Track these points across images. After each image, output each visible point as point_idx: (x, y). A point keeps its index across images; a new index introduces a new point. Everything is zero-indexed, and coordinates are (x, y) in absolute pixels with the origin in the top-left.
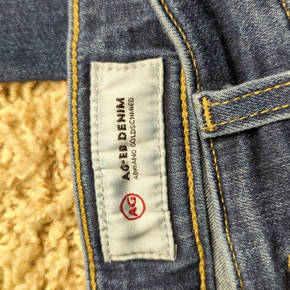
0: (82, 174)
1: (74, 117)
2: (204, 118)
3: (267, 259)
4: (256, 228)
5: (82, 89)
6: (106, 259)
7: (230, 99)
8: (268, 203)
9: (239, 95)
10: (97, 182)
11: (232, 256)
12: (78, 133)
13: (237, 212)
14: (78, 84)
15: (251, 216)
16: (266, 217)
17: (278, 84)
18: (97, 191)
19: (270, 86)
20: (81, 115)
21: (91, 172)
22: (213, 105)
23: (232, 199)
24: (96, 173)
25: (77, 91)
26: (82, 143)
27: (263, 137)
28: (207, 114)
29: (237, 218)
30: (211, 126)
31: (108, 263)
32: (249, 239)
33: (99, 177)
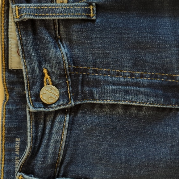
0: (4, 39)
1: (3, 18)
2: (16, 14)
3: (37, 68)
4: (34, 58)
5: (6, 8)
6: (10, 68)
7: (26, 7)
8: (38, 50)
9: (29, 7)
10: (10, 42)
11: (25, 67)
12: (4, 24)
13: (28, 52)
14: (5, 5)
15: (33, 53)
16: (37, 55)
17: (43, 7)
18: (10, 46)
19: (40, 7)
20: (5, 17)
21: (8, 38)
22: (19, 8)
23: (26, 47)
24: (10, 39)
25: (4, 8)
26: (5, 28)
27: (38, 27)
28: (17, 12)
29: (28, 54)
30: (18, 16)
31: (10, 70)
32: (31, 62)
33: (11, 40)
